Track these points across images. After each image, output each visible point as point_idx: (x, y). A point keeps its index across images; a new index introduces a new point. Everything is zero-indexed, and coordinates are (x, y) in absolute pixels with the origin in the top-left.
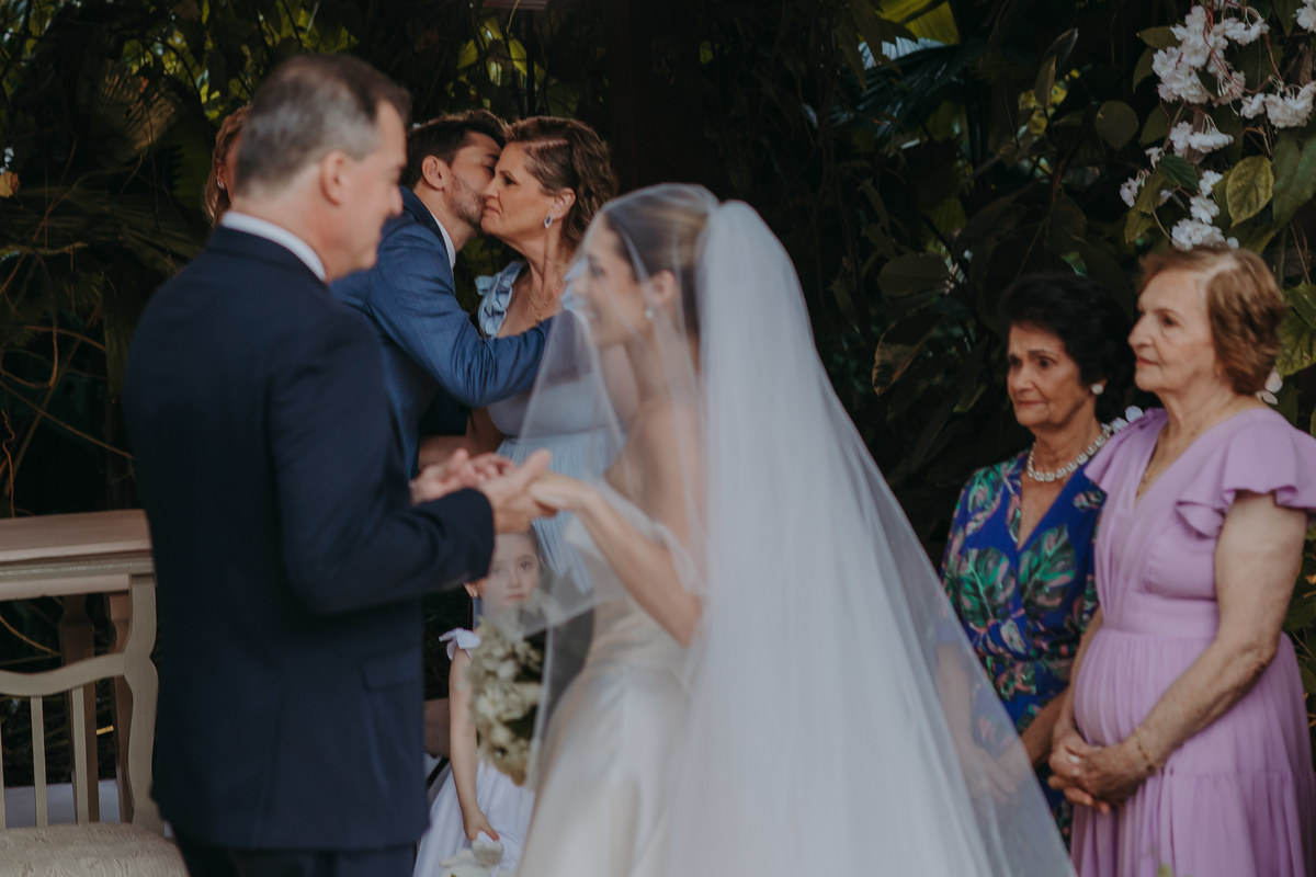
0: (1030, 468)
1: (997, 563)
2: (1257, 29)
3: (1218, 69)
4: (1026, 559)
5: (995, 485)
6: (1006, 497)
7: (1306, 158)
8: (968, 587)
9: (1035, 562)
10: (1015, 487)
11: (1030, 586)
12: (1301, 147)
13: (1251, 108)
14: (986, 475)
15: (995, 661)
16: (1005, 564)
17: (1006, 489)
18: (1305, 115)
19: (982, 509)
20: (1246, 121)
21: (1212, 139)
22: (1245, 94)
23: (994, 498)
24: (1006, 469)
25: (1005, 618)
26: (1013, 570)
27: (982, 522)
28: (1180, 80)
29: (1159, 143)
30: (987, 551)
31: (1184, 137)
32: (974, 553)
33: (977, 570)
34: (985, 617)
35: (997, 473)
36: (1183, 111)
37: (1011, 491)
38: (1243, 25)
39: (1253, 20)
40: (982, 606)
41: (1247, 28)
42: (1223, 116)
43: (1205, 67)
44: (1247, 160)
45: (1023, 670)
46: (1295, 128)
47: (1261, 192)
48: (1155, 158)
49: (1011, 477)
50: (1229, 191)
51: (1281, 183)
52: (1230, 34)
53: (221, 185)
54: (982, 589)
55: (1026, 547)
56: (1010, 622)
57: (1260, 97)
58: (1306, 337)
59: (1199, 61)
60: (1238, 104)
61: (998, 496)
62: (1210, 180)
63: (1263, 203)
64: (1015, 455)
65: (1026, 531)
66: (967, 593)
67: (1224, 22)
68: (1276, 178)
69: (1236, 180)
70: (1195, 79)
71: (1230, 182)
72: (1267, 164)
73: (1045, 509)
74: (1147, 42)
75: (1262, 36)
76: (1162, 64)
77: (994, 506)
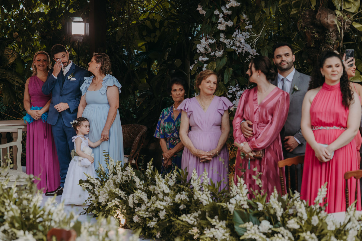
0: (174, 108)
1: (171, 124)
2: (214, 41)
3: (207, 47)
4: (176, 123)
5: (168, 111)
6: (170, 113)
7: (221, 62)
8: (167, 128)
9: (178, 123)
10: (172, 111)
11: (178, 127)
12: (220, 60)
13: (212, 54)
14: (166, 110)
15: (173, 139)
16: (173, 124)
17: (170, 112)
18: (221, 55)
19: (166, 115)
20: (211, 56)
21: (206, 59)
22: (211, 52)
23: (168, 114)
24: (169, 109)
25: (174, 133)
26: (174, 125)
27: (167, 118)
28: (201, 49)
29: (197, 60)
30: (169, 122)
31: (201, 58)
32: (167, 122)
33: (168, 125)
34: (170, 133)
35: (168, 109)
36: (202, 54)
37: (171, 112)
38: (211, 40)
39: (213, 40)
40: (169, 131)
41: (213, 41)
42: (208, 55)
43: (205, 47)
44: (212, 62)
45: (178, 140)
46: (220, 57)
47: (214, 67)
48: (196, 62)
49: (171, 110)
50: (209, 67)
51: (217, 65)
52: (210, 42)
53: (35, 64)
54: (169, 128)
55: (176, 121)
56: (175, 133)
57: (214, 52)
58: (221, 90)
59: (204, 46)
60: (210, 53)
61: (169, 113)
62: (205, 65)
63: (214, 69)
64: (170, 106)
65: (175, 119)
66: (166, 129)
67: (209, 40)
68: (216, 65)
69: (210, 65)
70: (204, 49)
71: (209, 65)
72: (215, 63)
73: (178, 115)
74: (195, 43)
75: (215, 42)
76: (198, 46)
77: (169, 115)
